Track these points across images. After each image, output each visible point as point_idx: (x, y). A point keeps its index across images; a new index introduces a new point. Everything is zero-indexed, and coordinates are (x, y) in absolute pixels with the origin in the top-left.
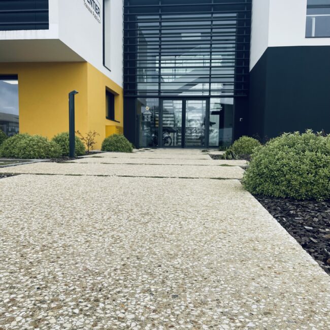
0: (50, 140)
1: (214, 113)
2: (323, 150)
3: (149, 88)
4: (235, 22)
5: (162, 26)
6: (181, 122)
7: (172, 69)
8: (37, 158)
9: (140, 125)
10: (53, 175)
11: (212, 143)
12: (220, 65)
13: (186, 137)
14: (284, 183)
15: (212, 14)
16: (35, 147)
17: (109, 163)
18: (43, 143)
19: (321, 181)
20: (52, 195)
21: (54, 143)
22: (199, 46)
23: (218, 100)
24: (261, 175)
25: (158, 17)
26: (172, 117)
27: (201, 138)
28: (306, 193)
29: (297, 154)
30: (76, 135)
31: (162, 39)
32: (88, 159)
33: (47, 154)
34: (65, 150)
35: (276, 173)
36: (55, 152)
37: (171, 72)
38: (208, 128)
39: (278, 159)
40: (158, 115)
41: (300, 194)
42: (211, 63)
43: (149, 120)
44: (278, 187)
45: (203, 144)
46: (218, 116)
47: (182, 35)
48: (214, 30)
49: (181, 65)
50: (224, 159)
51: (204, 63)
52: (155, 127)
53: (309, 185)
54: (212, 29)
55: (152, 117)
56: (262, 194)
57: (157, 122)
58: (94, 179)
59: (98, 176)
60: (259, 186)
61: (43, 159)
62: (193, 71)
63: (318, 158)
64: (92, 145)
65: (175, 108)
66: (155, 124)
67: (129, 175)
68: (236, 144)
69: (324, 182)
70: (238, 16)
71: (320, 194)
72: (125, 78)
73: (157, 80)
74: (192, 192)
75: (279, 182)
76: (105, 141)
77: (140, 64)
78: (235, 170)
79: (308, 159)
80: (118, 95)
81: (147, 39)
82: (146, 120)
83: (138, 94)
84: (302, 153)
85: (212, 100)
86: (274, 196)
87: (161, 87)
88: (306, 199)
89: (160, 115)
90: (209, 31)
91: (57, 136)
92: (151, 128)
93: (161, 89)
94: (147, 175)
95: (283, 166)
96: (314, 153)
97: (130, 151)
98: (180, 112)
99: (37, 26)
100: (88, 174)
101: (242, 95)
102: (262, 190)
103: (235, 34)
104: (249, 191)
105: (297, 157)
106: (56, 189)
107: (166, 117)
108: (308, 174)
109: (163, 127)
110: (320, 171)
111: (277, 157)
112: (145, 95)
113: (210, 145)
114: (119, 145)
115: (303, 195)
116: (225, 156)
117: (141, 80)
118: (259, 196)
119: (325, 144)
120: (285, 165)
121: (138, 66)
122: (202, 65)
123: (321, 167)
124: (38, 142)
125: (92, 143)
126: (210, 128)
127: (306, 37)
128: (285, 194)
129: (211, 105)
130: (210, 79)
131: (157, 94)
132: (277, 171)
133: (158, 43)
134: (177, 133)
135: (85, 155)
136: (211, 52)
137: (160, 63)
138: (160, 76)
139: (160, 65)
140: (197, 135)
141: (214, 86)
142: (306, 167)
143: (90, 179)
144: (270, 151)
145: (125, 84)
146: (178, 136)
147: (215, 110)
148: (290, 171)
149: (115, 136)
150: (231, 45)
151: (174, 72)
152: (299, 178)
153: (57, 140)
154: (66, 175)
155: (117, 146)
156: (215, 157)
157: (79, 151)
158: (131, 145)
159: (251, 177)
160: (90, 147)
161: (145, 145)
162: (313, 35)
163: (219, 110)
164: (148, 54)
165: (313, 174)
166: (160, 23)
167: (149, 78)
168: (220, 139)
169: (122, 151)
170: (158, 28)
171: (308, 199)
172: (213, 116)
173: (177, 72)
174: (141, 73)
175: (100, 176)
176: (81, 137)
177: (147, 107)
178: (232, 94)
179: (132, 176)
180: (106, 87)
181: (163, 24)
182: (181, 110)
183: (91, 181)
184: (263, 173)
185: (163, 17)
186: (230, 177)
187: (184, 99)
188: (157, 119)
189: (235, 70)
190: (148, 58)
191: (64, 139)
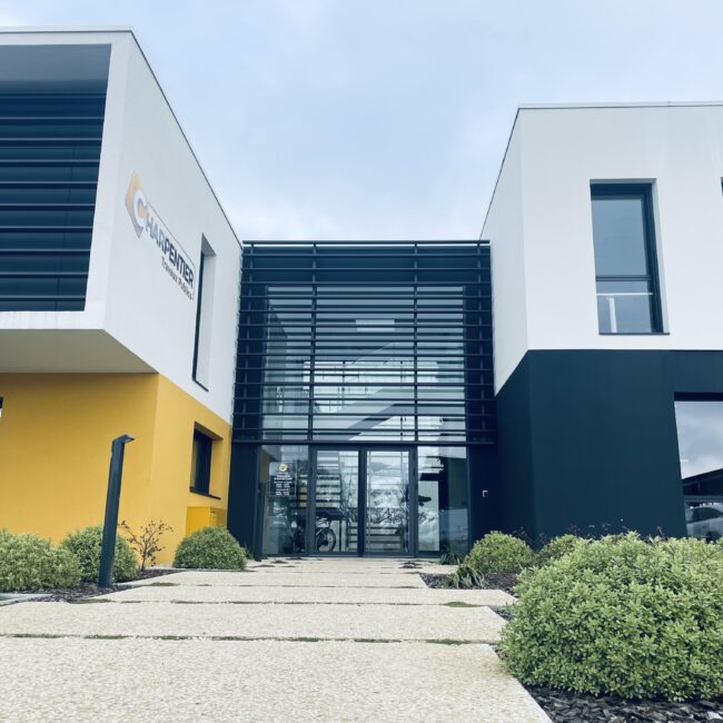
0: (56, 546)
1: (426, 477)
2: (666, 579)
3: (287, 424)
4: (460, 302)
5: (316, 306)
6: (356, 495)
7: (336, 388)
8: (21, 591)
9: (266, 504)
10: (55, 637)
11: (425, 544)
12: (434, 380)
13: (367, 531)
14: (594, 658)
15: (415, 286)
16: (20, 563)
17: (191, 603)
18: (40, 553)
19: (672, 653)
20: (50, 697)
21: (67, 552)
22: (391, 344)
23: (435, 451)
24: (540, 637)
25: (310, 289)
26: (336, 486)
27: (400, 531)
28: (645, 683)
29: (614, 588)
30: (120, 532)
31: (318, 330)
32: (142, 591)
33: (46, 580)
34: (88, 568)
35: (573, 634)
36: (65, 574)
37: (336, 392)
38: (416, 510)
39: (574, 600)
40: (305, 482)
41: (630, 685)
42: (416, 376)
43: (287, 494)
44: (581, 668)
45: (406, 546)
46: (435, 485)
47: (358, 323)
48: (419, 316)
49: (355, 380)
50: (455, 587)
51: (401, 376)
52: (298, 508)
53: (647, 662)
54: (415, 313)
55: (292, 486)
56: (545, 684)
57: (303, 497)
58: (154, 645)
59: (163, 638)
60: (537, 665)
61: (33, 592)
62: (381, 391)
63: (658, 597)
64: (154, 554)
65: (343, 465)
66: (299, 501)
67: (238, 635)
68: (478, 549)
69: (680, 656)
70: (467, 292)
71: (674, 685)
72: (238, 404)
73: (306, 409)
74: (386, 682)
75: (582, 656)
76: (183, 543)
77: (270, 376)
78: (480, 616)
79: (639, 600)
80: (219, 439)
81: (287, 330)
82: (278, 494)
83: (265, 437)
84: (623, 586)
85: (422, 451)
86: (574, 689)
87: (314, 422)
88: (646, 698)
89: (309, 482)
90: (412, 316)
91: (74, 534)
92: (290, 509)
93: (314, 427)
94: (280, 635)
95: (586, 618)
96: (649, 586)
97: (241, 567)
98: (354, 474)
99: (59, 304)
100: (141, 634)
101: (483, 442)
102: (546, 676)
103: (461, 324)
104: (516, 676)
105: (614, 594)
106: (61, 679)
107: (321, 486)
108: (642, 636)
109: (318, 508)
110: (668, 629)
111: (570, 595)
112: (280, 439)
113: (421, 548)
114: (215, 552)
115: (639, 689)
116: (456, 581)
117: (273, 409)
118: (541, 691)
119: (670, 566)
120: (590, 614)
121: (266, 380)
122: (398, 380)
123: (667, 619)
124: (29, 551)
125: (153, 550)
126: (421, 509)
127: (601, 334)
128: (597, 684)
129: (419, 459)
130: (416, 407)
131: (305, 438)
132: (573, 629)
133: (309, 337)
134: (348, 521)
135: (135, 579)
136: (416, 357)
137: (312, 375)
138: (311, 401)
139: (312, 379)
140: (392, 524)
141: (425, 422)
142: (636, 620)
143: (145, 649)
144: (555, 581)
145: (237, 419)
146: (349, 528)
147: (429, 471)
148: (603, 627)
149: (207, 531)
150: (456, 345)
151: (341, 392)
152: (624, 644)
153: (74, 545)
154: (88, 637)
155: (211, 556)
156: (433, 581)
157: (121, 571)
158: (242, 551)
159: (519, 641)
160: (149, 559)
161: (276, 552)
162: (614, 330)
163: (437, 471)
164: (288, 358)
165: (654, 637)
166: (314, 300)
167: (288, 405)
168: (442, 533)
169: (221, 568)
170: (310, 310)
171: (650, 696)
172: (424, 482)
173: (346, 392)
174: (272, 394)
175: (169, 638)
176: (130, 536)
177: (282, 465)
178: (464, 439)
179: (245, 639)
180: (196, 424)
181: (319, 302)
182: (356, 470)
183: (146, 654)
184: (546, 634)
185: (319, 289)
186: (472, 638)
187: (363, 448)
188: (304, 490)
189: (465, 391)
190: (288, 366)
191: (90, 542)
